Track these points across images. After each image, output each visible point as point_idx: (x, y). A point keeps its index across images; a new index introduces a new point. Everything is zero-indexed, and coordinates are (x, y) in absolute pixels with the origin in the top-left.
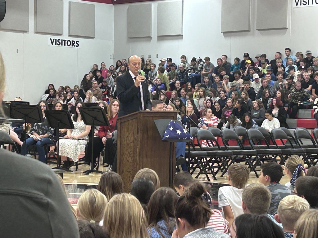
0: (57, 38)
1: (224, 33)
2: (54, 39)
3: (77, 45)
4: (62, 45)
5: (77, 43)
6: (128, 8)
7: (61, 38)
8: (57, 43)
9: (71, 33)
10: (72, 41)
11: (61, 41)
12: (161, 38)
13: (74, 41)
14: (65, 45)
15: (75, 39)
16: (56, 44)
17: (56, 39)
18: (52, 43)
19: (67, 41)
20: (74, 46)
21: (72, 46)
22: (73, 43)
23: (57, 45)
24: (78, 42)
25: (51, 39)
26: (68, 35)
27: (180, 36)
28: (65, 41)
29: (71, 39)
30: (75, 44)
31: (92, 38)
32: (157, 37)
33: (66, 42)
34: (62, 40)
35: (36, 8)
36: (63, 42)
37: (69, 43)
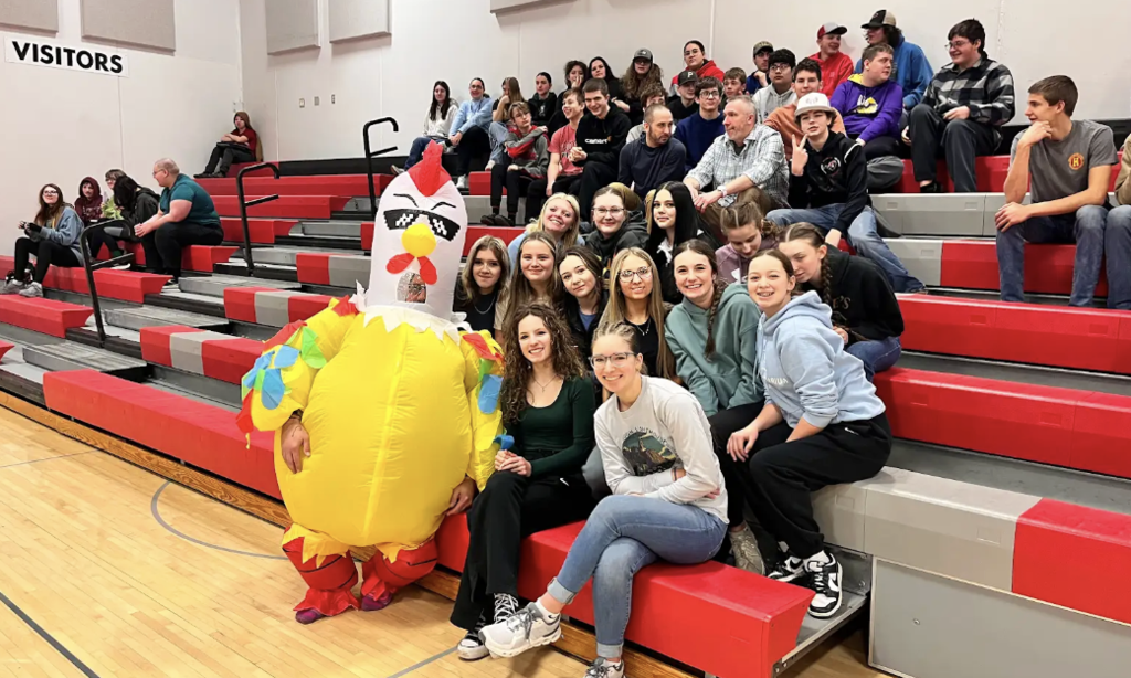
0: (41, 41)
1: (499, 12)
2: (27, 46)
3: (116, 67)
4: (59, 62)
5: (117, 60)
7: (54, 43)
8: (40, 55)
11: (53, 53)
12: (344, 45)
13: (105, 57)
14: (70, 63)
15: (109, 51)
16: (35, 59)
17: (35, 47)
18: (22, 55)
19: (77, 52)
20: (106, 69)
21: (98, 68)
22: (99, 60)
23: (40, 62)
24: (119, 58)
25: (15, 44)
26: (80, 37)
27: (383, 37)
28: (70, 52)
29: (93, 49)
31: (168, 51)
32: (330, 45)
33: (74, 56)
34: (58, 50)
36: (64, 56)
37: (85, 60)
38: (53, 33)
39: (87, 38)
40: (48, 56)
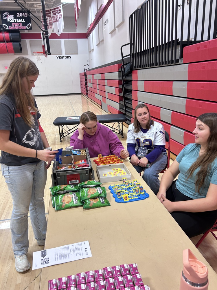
0: (60, 56)
8: (60, 58)
11: (62, 57)
15: (69, 56)
18: (58, 58)
22: (68, 57)
25: (57, 56)
28: (64, 57)
30: (69, 57)
31: (77, 54)
36: (63, 57)
37: (66, 57)
38: (61, 54)
39: (66, 54)
40: (61, 58)
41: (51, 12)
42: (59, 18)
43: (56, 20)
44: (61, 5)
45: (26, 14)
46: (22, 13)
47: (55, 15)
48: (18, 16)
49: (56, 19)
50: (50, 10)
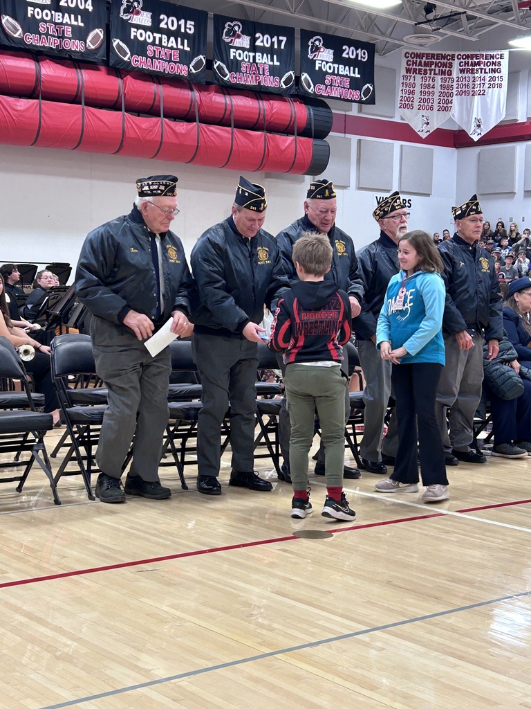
2: (381, 197)
3: (409, 205)
6: (479, 153)
9: (402, 187)
10: (404, 200)
17: (383, 198)
20: (406, 207)
24: (411, 200)
25: (377, 197)
29: (402, 197)
30: (407, 204)
31: (428, 195)
32: (523, 192)
35: (360, 157)
41: (456, 63)
42: (487, 85)
43: (471, 89)
44: (506, 53)
45: (364, 54)
46: (357, 50)
47: (470, 75)
48: (344, 55)
49: (471, 86)
50: (453, 56)
